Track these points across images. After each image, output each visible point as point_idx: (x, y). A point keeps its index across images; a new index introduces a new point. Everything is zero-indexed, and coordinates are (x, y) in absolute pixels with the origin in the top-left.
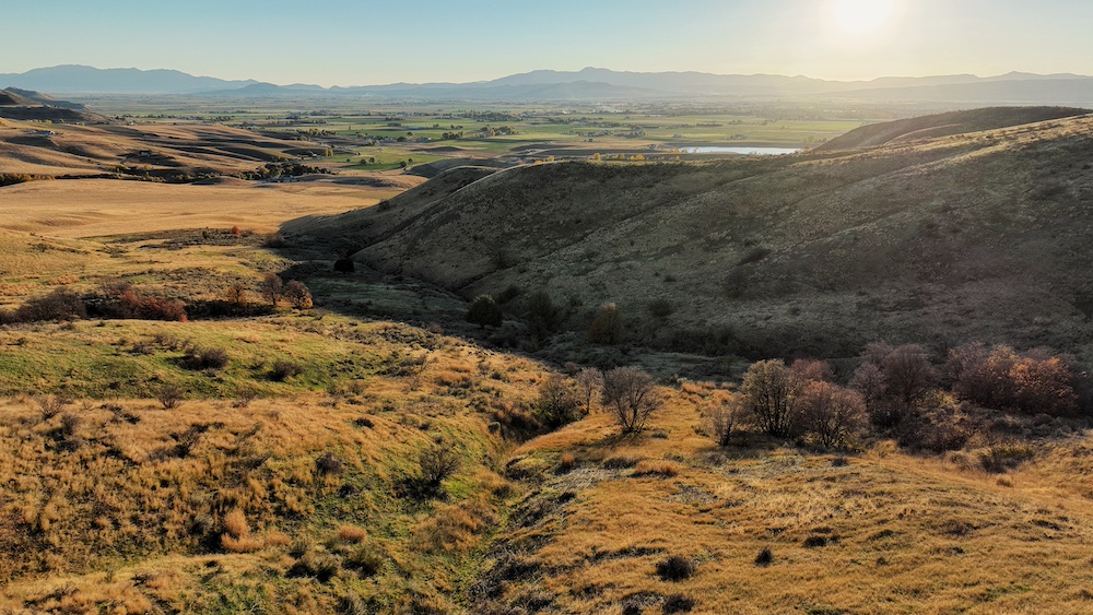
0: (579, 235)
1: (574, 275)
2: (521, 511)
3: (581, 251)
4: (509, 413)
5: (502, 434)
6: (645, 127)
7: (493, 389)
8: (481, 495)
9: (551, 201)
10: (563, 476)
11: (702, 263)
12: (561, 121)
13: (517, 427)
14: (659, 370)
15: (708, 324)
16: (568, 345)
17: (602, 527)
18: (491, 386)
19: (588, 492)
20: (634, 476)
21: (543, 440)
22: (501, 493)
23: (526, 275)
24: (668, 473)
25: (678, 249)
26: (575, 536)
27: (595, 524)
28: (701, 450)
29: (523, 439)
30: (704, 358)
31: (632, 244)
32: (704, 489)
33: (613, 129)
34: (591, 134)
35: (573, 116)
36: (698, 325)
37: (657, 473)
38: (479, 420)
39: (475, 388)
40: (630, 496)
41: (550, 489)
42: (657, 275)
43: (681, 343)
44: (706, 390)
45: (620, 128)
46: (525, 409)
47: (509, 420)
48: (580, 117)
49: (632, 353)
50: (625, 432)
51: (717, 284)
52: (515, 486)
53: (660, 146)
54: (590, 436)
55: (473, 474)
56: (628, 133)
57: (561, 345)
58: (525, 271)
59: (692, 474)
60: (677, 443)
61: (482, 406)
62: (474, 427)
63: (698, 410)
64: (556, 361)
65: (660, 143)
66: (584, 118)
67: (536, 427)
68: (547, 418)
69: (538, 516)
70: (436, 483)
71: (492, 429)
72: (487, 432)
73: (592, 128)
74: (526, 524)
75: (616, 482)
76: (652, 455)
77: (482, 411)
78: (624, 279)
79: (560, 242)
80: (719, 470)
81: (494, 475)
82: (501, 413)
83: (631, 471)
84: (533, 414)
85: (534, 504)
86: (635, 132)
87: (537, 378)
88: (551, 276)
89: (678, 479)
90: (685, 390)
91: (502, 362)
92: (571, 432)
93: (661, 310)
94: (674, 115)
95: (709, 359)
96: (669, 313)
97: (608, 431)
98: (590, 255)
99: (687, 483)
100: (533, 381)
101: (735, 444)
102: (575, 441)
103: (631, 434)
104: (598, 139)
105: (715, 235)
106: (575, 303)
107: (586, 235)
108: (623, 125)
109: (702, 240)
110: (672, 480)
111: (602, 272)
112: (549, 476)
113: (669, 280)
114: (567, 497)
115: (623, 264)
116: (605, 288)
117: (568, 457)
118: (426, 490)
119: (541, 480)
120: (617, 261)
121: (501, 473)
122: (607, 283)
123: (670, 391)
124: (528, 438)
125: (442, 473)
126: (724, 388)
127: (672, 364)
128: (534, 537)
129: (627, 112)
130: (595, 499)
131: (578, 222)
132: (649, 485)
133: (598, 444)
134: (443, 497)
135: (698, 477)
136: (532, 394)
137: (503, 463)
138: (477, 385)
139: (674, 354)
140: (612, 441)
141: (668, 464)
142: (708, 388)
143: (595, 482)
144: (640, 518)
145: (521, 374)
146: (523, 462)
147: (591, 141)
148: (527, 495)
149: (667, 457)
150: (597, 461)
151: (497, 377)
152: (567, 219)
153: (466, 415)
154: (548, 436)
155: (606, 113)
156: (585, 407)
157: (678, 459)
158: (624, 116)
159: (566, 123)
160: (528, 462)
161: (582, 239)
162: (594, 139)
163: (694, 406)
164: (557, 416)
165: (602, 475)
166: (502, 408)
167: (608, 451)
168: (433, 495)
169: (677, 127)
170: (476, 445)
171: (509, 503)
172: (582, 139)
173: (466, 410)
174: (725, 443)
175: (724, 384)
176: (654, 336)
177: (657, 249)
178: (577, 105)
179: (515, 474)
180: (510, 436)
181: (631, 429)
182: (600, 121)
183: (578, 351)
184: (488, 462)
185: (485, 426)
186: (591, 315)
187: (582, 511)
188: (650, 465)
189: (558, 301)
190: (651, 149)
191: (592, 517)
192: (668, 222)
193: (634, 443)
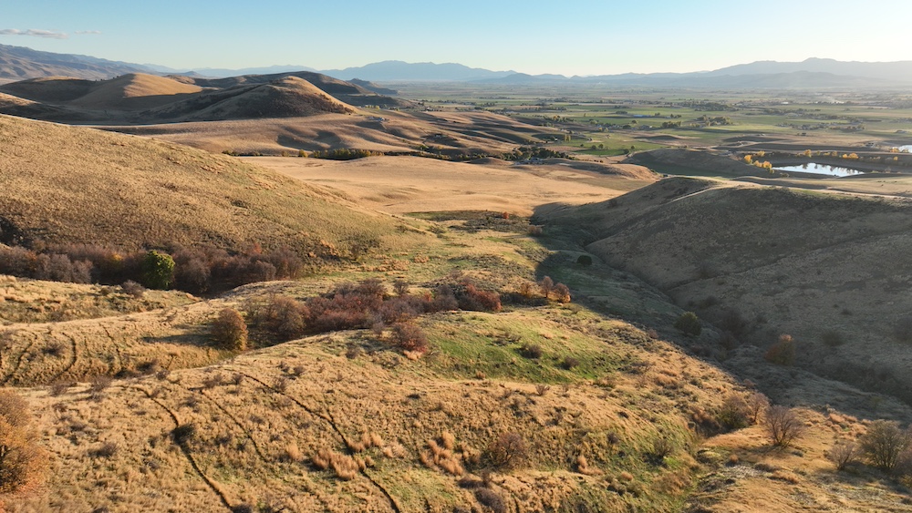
0: (773, 257)
1: (764, 295)
2: (705, 483)
3: (773, 273)
4: (702, 417)
5: (696, 430)
6: (866, 120)
7: (692, 393)
8: (684, 469)
9: (753, 224)
10: (731, 468)
11: (880, 302)
12: (777, 112)
13: (706, 426)
14: (816, 396)
15: (872, 361)
16: (749, 359)
17: (745, 502)
18: (691, 390)
19: (742, 482)
20: (771, 478)
21: (722, 439)
22: (695, 469)
23: (723, 288)
24: (792, 482)
25: (860, 285)
26: (731, 503)
27: (742, 500)
28: (822, 470)
29: (709, 435)
30: (858, 391)
31: (819, 273)
32: (811, 496)
33: (829, 122)
34: (805, 127)
35: (789, 108)
36: (862, 359)
37: (785, 479)
38: (683, 418)
39: (680, 390)
40: (765, 490)
41: (722, 474)
42: (836, 306)
43: (843, 373)
44: (848, 423)
45: (838, 121)
46: (712, 413)
47: (701, 421)
48: (798, 107)
49: (799, 376)
50: (776, 445)
51: (890, 324)
52: (702, 466)
53: (880, 144)
54: (752, 443)
55: (680, 455)
56: (846, 127)
57: (744, 359)
58: (723, 283)
59: (807, 485)
60: (806, 462)
61: (685, 409)
62: (680, 424)
63: (835, 438)
64: (738, 374)
65: (880, 139)
66: (800, 110)
67: (717, 428)
68: (726, 421)
69: (713, 488)
70: (661, 457)
71: (690, 426)
72: (687, 428)
73: (808, 120)
74: (707, 491)
75: (759, 479)
76: (786, 466)
77: (684, 412)
78: (806, 306)
79: (756, 261)
80: (825, 487)
81: (691, 458)
82: (696, 416)
83: (771, 474)
84: (717, 418)
85: (713, 480)
86: (854, 126)
87: (722, 388)
88: (744, 292)
89: (797, 486)
90: (831, 419)
91: (698, 369)
92: (741, 437)
93: (833, 341)
94: (901, 107)
95: (862, 393)
96: (839, 343)
97: (764, 442)
98: (780, 278)
99: (802, 489)
100: (719, 390)
101: (848, 471)
102: (741, 445)
103: (779, 448)
104: (814, 132)
105: (898, 278)
106: (761, 320)
107: (779, 258)
108: (841, 118)
109: (885, 281)
110: (793, 486)
111: (788, 295)
112: (721, 465)
113: (846, 313)
114: (730, 482)
115: (807, 291)
116: (788, 311)
117: (734, 457)
118: (657, 460)
119: (717, 467)
120: (803, 287)
121: (694, 457)
122: (791, 306)
123: (820, 417)
124: (713, 435)
125: (665, 453)
126: (864, 424)
127: (830, 393)
128: (710, 498)
129: (849, 104)
130: (745, 486)
131: (774, 245)
132: (778, 486)
133: (755, 450)
134: (665, 466)
135: (810, 488)
136: (717, 402)
137: (696, 450)
138: (681, 387)
139: (834, 382)
140: (764, 451)
141: (793, 476)
142: (850, 421)
143: (748, 476)
144: (767, 503)
145: (711, 383)
146: (708, 453)
147: (804, 135)
148: (709, 474)
149: (796, 471)
150: (752, 463)
151: (694, 383)
152: (765, 242)
153: (675, 414)
154: (725, 436)
155: (826, 104)
156: (753, 417)
157: (803, 474)
158: (843, 108)
159: (781, 114)
160: (710, 454)
161: (775, 261)
162: (808, 133)
163: (834, 433)
164: (732, 421)
165: (752, 473)
166: (697, 412)
167: (760, 457)
168: (660, 464)
169: (902, 120)
170: (681, 436)
171: (699, 476)
172: (795, 132)
173: (675, 410)
174: (842, 469)
175: (865, 421)
176: (823, 362)
177: (840, 282)
178: (795, 95)
179: (702, 458)
180: (701, 432)
181: (780, 444)
182: (817, 113)
183: (756, 368)
184: (687, 448)
185: (686, 423)
186: (773, 335)
187: (737, 491)
188: (782, 474)
189: (747, 315)
190: (868, 147)
191: (742, 496)
192: (855, 260)
193: (779, 456)
